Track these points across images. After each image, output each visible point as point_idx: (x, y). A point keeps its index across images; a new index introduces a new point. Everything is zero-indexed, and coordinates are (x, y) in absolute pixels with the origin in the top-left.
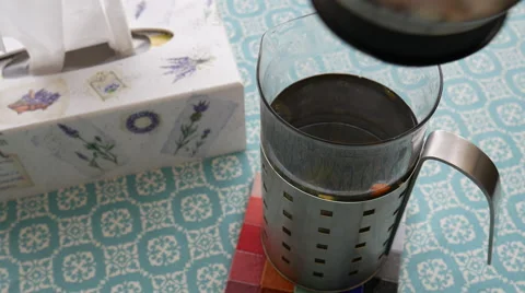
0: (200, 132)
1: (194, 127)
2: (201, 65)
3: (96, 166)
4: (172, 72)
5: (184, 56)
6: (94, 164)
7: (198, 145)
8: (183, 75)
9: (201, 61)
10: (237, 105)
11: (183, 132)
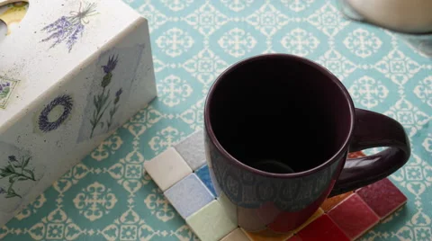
0: (113, 97)
1: (105, 94)
2: (85, 19)
3: (14, 194)
4: (58, 41)
5: (60, 17)
6: (12, 194)
7: (112, 113)
8: (74, 38)
9: (82, 15)
10: (143, 46)
11: (97, 106)
